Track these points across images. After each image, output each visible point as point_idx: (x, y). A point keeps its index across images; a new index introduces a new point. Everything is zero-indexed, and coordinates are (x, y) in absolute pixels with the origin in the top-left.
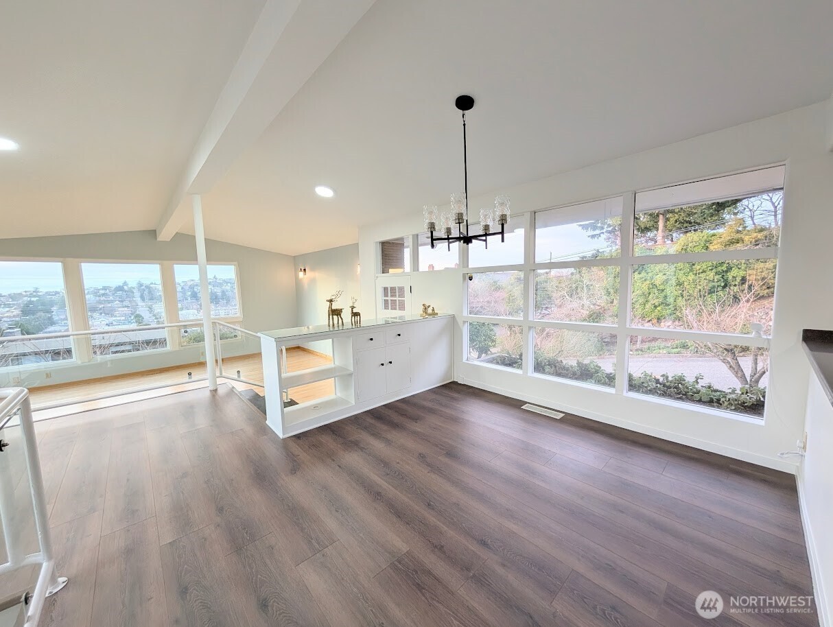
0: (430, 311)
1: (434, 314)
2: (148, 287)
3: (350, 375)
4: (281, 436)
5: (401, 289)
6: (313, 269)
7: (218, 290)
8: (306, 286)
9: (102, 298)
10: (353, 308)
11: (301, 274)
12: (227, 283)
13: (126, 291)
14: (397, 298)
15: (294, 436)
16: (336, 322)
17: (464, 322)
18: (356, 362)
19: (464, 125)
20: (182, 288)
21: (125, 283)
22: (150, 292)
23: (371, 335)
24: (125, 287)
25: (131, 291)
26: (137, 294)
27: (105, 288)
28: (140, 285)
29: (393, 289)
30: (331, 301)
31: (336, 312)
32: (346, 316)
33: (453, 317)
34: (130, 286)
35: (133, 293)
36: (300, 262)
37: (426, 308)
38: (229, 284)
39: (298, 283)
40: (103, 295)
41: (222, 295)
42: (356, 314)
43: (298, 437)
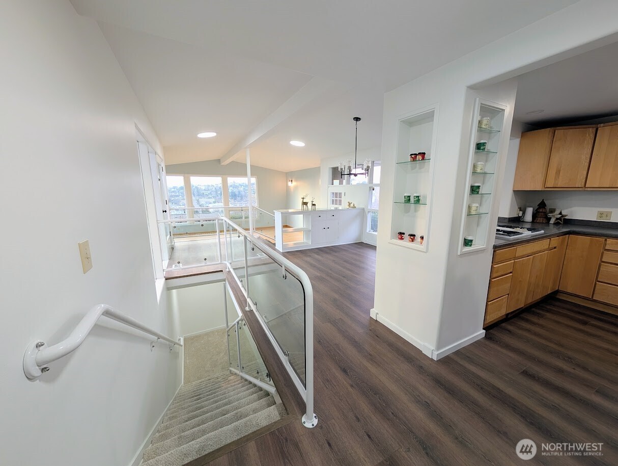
0: (352, 205)
1: (354, 207)
3: (310, 231)
4: (282, 251)
5: (340, 194)
6: (296, 181)
7: (235, 190)
8: (292, 190)
9: (173, 194)
10: (313, 202)
11: (290, 184)
12: (241, 186)
14: (338, 199)
16: (305, 208)
17: (369, 212)
18: (312, 226)
23: (320, 214)
27: (174, 188)
29: (336, 193)
30: (303, 198)
31: (305, 204)
32: (310, 205)
33: (363, 209)
36: (290, 175)
37: (350, 204)
38: (242, 187)
39: (288, 187)
40: (173, 192)
42: (314, 205)
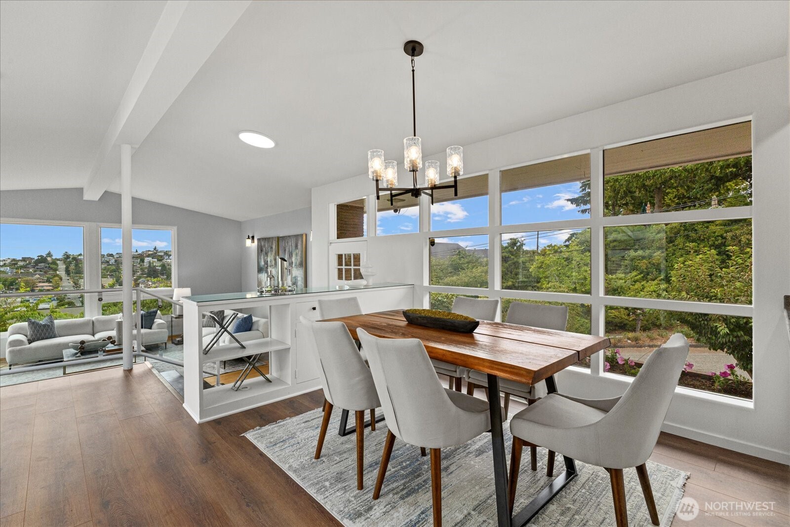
2: (75, 259)
4: (197, 420)
5: (357, 257)
13: (48, 264)
14: (352, 267)
15: (215, 421)
17: (425, 294)
19: (413, 71)
20: (116, 261)
21: (49, 255)
22: (76, 265)
24: (49, 259)
25: (54, 262)
26: (62, 266)
27: (24, 260)
28: (67, 256)
29: (348, 257)
34: (54, 257)
35: (57, 265)
40: (22, 267)
41: (162, 270)
43: (218, 422)
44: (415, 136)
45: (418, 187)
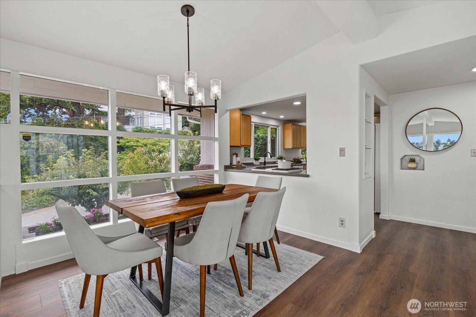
44: (189, 71)
45: (193, 105)
